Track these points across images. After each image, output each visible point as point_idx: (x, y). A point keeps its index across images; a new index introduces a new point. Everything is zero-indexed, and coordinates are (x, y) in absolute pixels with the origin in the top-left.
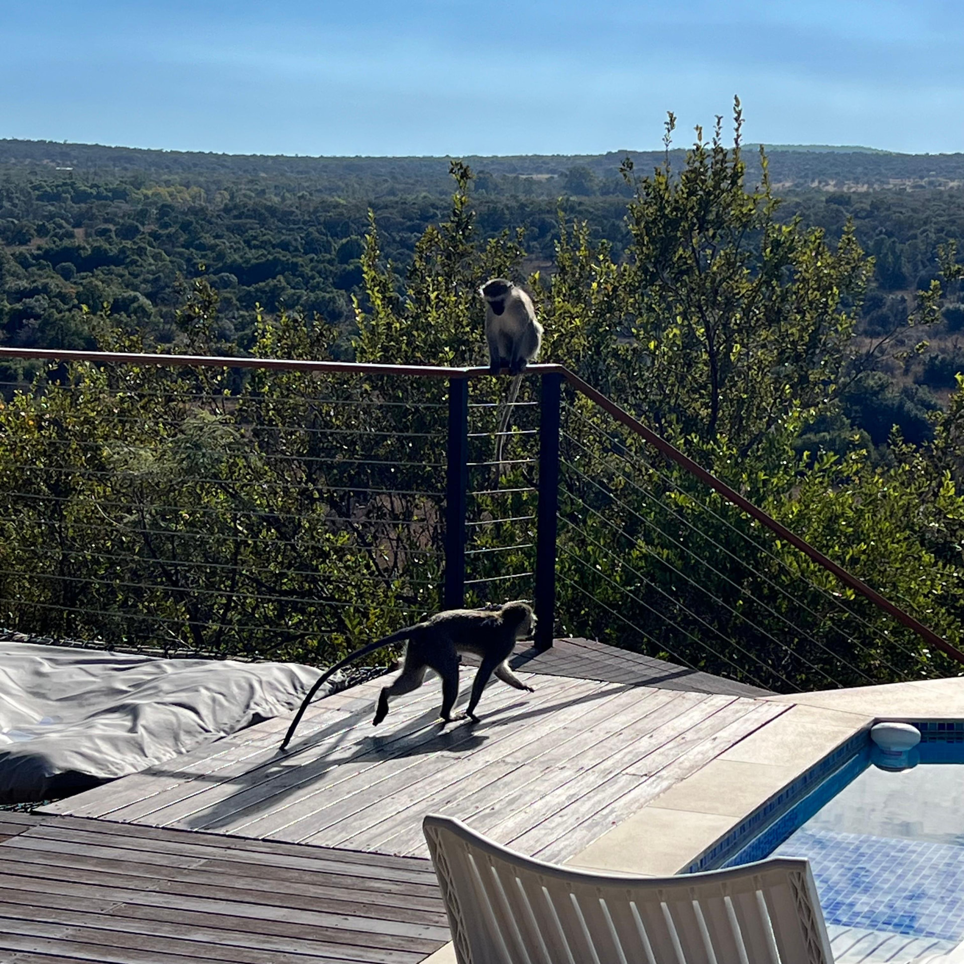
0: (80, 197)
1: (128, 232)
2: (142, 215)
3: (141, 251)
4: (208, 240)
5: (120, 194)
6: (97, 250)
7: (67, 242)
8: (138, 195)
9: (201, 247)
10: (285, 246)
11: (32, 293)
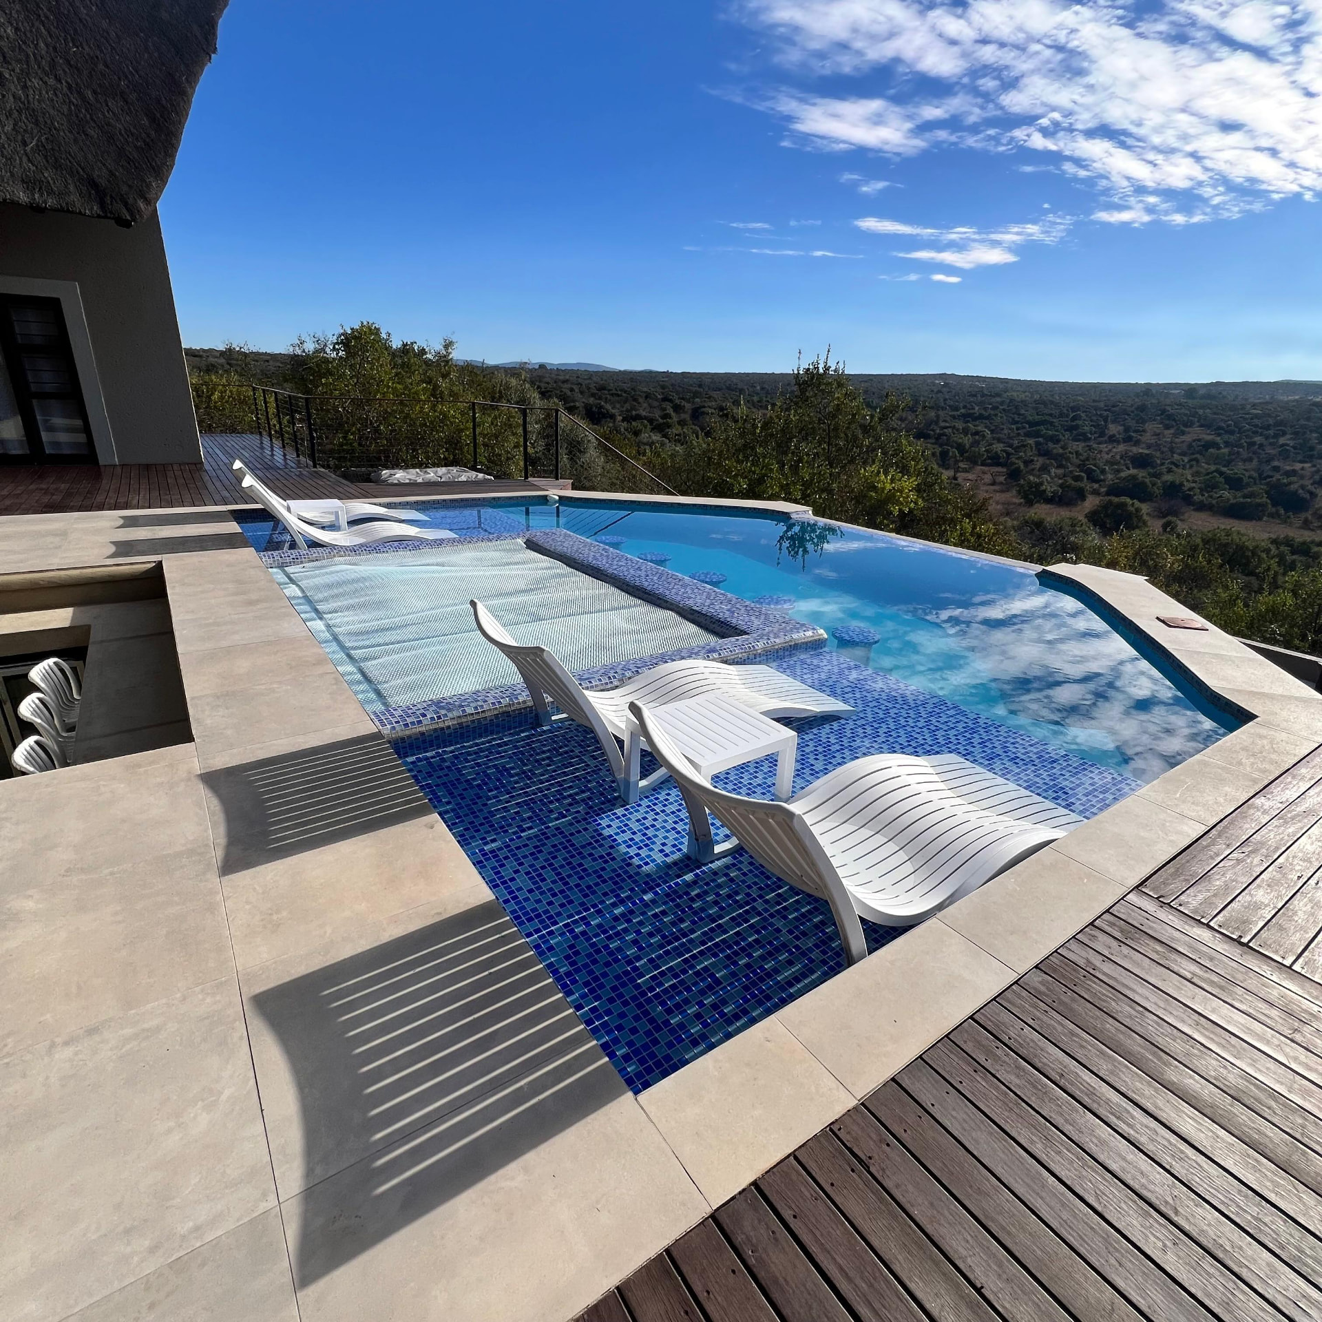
0: (983, 395)
1: (995, 408)
2: (1002, 403)
3: (996, 415)
4: (1023, 412)
5: (998, 395)
6: (980, 414)
7: (971, 411)
8: (1005, 395)
9: (1019, 414)
10: (1051, 415)
11: (946, 428)
